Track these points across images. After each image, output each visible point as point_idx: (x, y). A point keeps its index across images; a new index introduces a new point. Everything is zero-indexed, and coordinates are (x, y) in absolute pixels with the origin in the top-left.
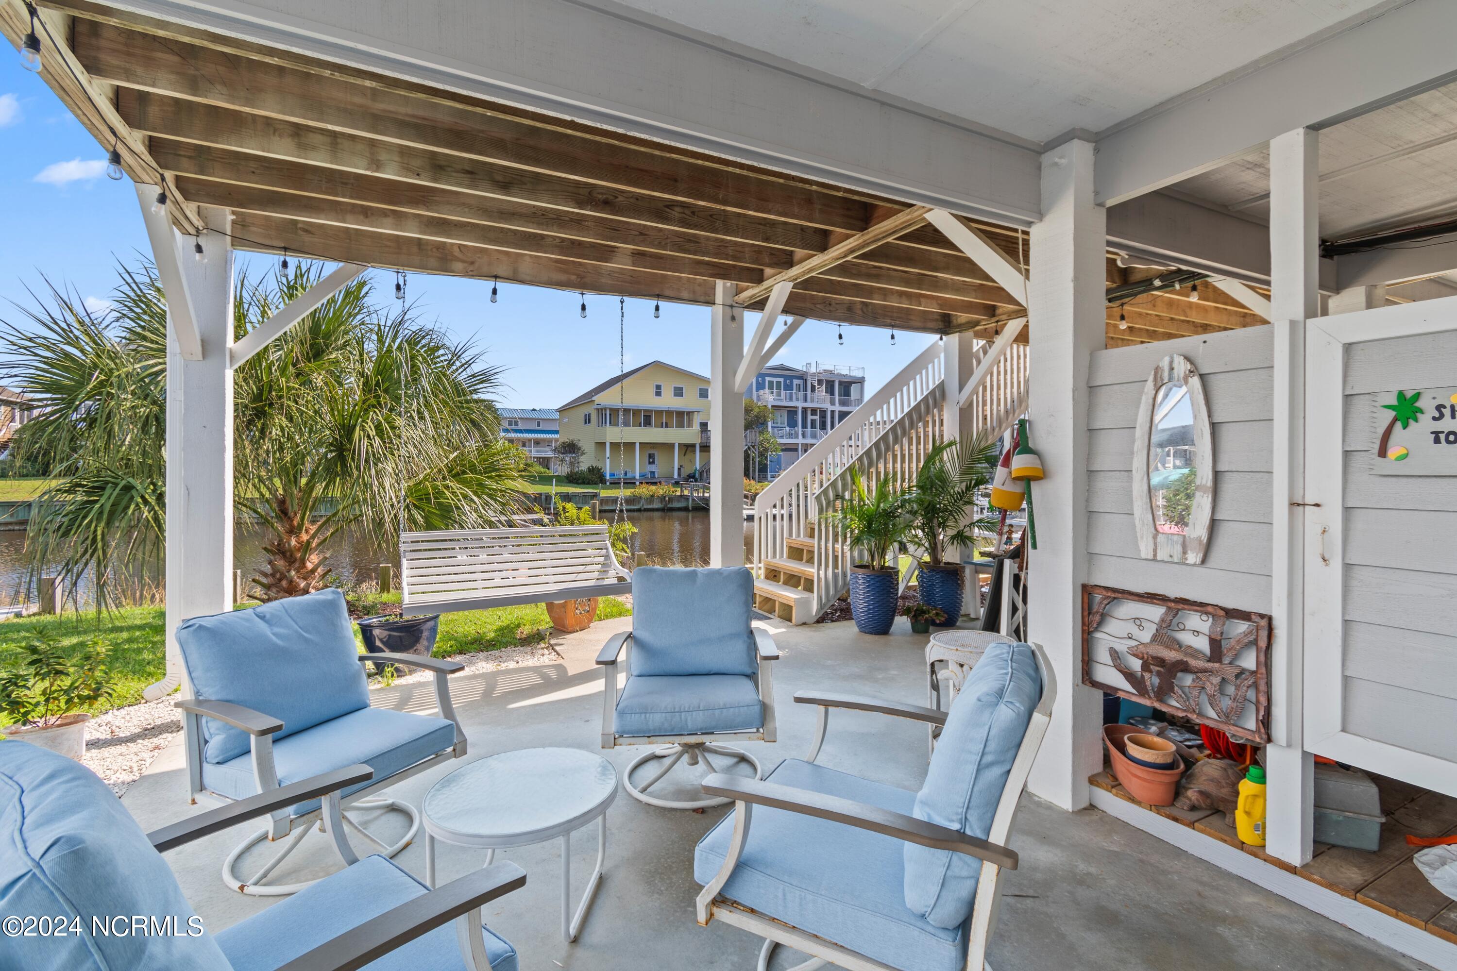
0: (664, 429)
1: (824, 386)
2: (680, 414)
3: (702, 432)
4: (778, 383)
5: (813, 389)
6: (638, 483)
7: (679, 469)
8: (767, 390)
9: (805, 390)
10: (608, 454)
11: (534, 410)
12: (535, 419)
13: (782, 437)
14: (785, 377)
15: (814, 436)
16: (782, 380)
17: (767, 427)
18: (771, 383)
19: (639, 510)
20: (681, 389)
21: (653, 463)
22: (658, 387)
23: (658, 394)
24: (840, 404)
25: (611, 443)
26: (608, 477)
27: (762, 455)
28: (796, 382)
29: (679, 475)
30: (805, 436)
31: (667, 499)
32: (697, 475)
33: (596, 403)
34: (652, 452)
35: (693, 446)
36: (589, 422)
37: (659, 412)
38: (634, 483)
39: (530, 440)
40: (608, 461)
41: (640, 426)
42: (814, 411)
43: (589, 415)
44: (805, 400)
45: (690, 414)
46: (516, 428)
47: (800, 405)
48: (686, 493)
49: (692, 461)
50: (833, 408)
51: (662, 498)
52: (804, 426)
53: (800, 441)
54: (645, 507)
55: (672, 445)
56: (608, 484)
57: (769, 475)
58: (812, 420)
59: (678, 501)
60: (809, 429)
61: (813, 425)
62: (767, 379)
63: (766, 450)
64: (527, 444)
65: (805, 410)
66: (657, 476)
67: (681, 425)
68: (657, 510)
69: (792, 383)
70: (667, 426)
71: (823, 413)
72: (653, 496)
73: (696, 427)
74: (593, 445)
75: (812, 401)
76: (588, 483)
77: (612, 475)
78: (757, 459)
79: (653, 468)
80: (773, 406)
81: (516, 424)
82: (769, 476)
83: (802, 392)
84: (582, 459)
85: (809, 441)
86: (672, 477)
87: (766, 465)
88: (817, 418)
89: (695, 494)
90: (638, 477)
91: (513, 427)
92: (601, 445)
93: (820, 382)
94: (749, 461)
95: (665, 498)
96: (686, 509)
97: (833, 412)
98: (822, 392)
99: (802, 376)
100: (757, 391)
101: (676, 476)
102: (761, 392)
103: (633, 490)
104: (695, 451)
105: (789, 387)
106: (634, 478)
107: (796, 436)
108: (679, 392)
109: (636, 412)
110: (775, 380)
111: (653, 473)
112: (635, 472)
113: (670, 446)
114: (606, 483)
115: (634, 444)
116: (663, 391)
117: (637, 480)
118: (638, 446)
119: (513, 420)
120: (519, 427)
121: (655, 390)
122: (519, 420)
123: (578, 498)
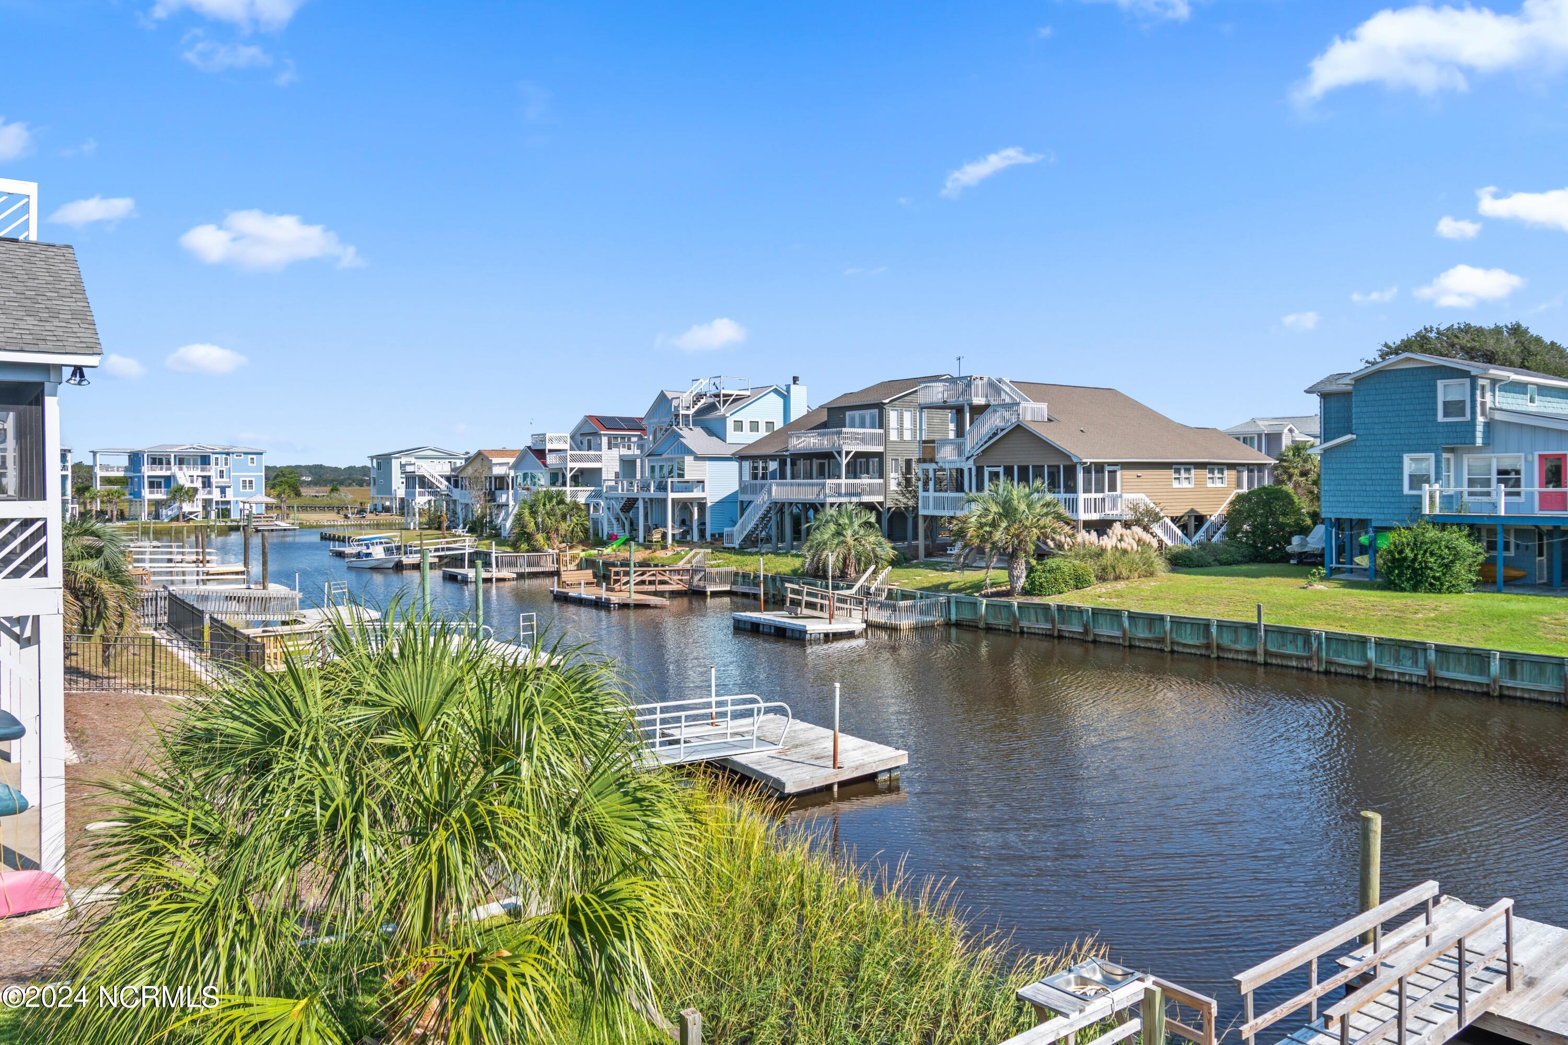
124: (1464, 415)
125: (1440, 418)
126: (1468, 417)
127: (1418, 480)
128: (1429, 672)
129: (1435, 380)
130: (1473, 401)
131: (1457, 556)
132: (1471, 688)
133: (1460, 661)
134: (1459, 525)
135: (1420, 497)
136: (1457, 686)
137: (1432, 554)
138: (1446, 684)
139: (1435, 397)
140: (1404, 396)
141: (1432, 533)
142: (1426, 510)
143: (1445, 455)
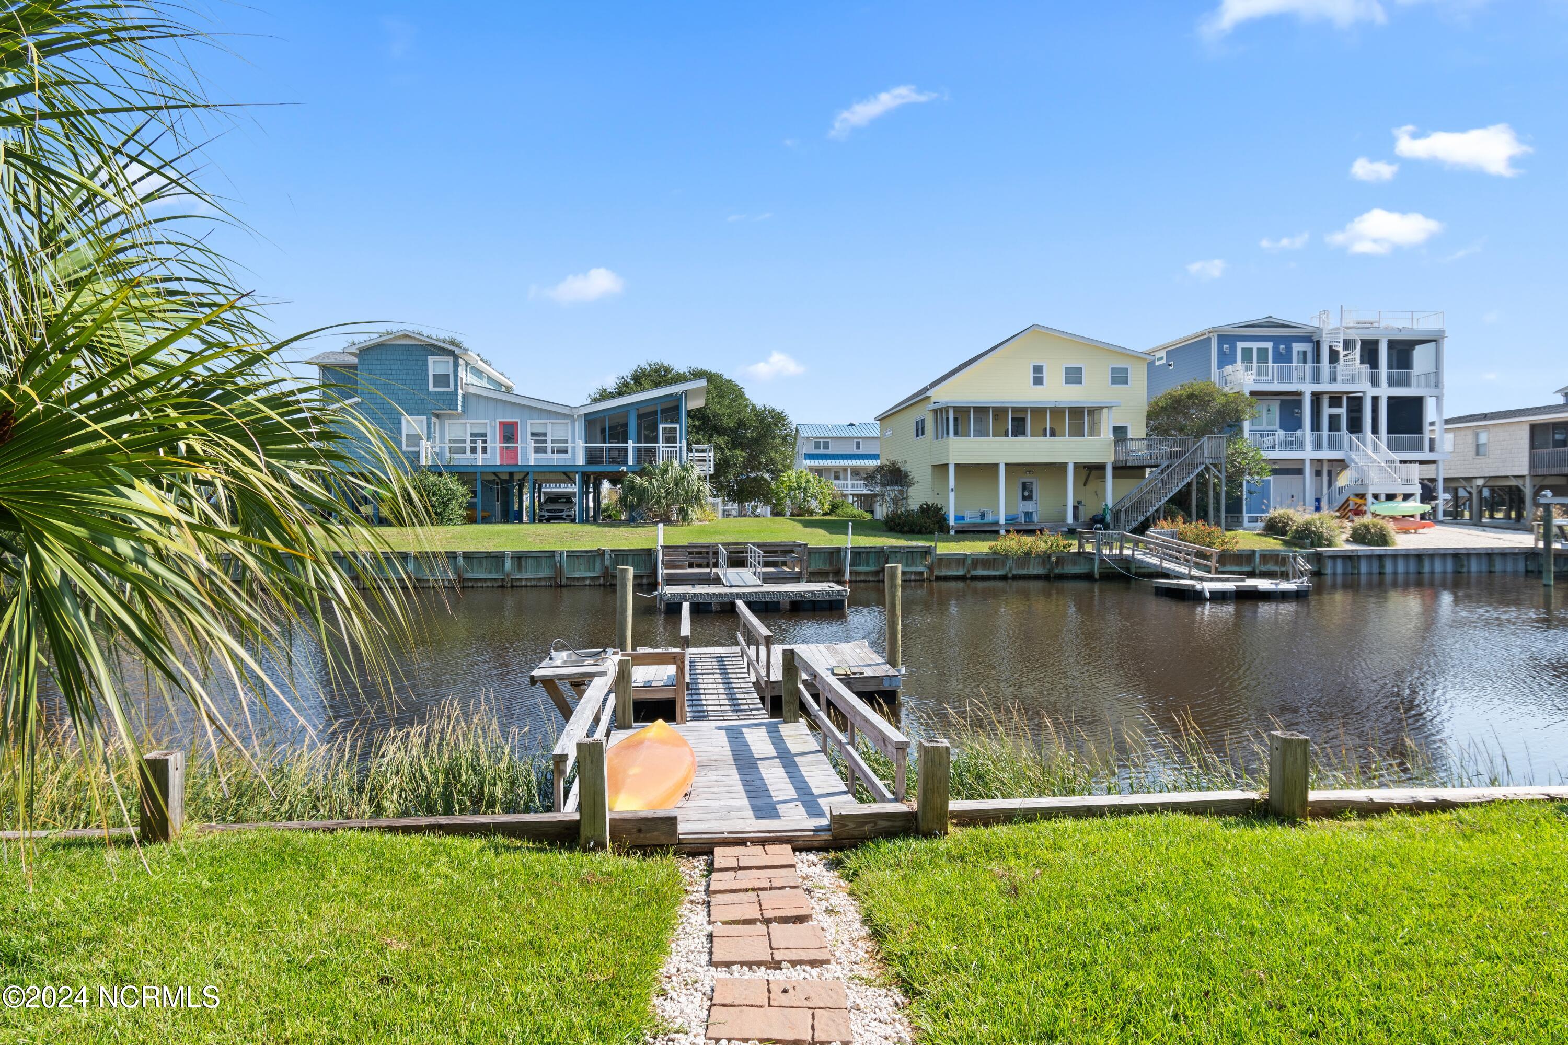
0: (1048, 440)
1: (1357, 350)
2: (1077, 413)
3: (1117, 442)
4: (1263, 353)
5: (1334, 356)
6: (1003, 532)
7: (1076, 508)
8: (1240, 365)
9: (1318, 361)
10: (952, 483)
11: (851, 425)
12: (854, 438)
13: (1272, 448)
14: (1276, 340)
15: (1333, 444)
16: (1269, 345)
17: (1241, 430)
18: (1247, 354)
19: (1004, 578)
20: (1079, 370)
21: (1030, 498)
22: (1038, 369)
23: (1038, 381)
24: (1391, 383)
25: (957, 465)
26: (952, 522)
27: (1234, 480)
28: (1297, 347)
29: (1076, 517)
30: (1317, 446)
31: (1054, 559)
32: (1108, 518)
33: (934, 401)
34: (1026, 479)
35: (1101, 467)
36: (923, 434)
37: (1039, 412)
38: (997, 532)
39: (845, 469)
40: (952, 496)
41: (1007, 435)
42: (1335, 400)
43: (923, 421)
44: (1316, 378)
45: (1094, 411)
46: (826, 451)
47: (1308, 388)
48: (1089, 548)
49: (1100, 494)
50: (1375, 391)
51: (1045, 557)
52: (1316, 426)
53: (1308, 454)
54: (1015, 572)
55: (1063, 467)
56: (952, 532)
57: (1246, 516)
58: (1331, 417)
59: (1075, 563)
60: (1325, 432)
61: (1334, 425)
62: (1240, 345)
63: (1240, 471)
64: (842, 476)
65: (1317, 397)
66: (1035, 519)
67: (1078, 431)
68: (1037, 577)
69: (1289, 350)
70: (1053, 434)
71: (1355, 400)
72: (1027, 554)
73: (1106, 434)
74: (929, 470)
75: (1333, 379)
76: (920, 532)
77: (959, 518)
78: (1224, 489)
79: (1029, 506)
80: (1253, 393)
81: (826, 446)
82: (1246, 520)
83: (1310, 364)
84: (912, 491)
85: (1326, 454)
86: (1063, 521)
87: (1240, 499)
88: (1343, 411)
89: (1106, 551)
90: (1002, 521)
91: (822, 451)
92: (941, 469)
93: (1348, 344)
94: (1207, 493)
95: (1049, 556)
96: (1088, 577)
97: (1375, 399)
98: (1352, 362)
99: (1312, 337)
100: (1220, 367)
101: (1070, 519)
102: (1229, 369)
103: (993, 543)
104: (1103, 477)
105: (1283, 357)
106: (997, 523)
107: (1298, 445)
108: (1074, 376)
109: (1000, 412)
110: (1255, 346)
111: (1028, 514)
112: (998, 514)
113: (1058, 469)
114: (948, 532)
115: (996, 465)
116: (1046, 375)
117: (1001, 526)
118: (1002, 469)
119: (822, 441)
120: (830, 451)
121: (1032, 374)
122: (830, 441)
123: (898, 555)
124: (449, 386)
125: (431, 388)
126: (452, 388)
127: (414, 439)
128: (459, 576)
129: (427, 356)
130: (456, 375)
131: (453, 495)
132: (490, 584)
133: (481, 563)
134: (451, 473)
135: (419, 452)
136: (480, 584)
137: (433, 495)
138: (471, 584)
139: (427, 370)
140: (402, 368)
141: (432, 479)
142: (423, 462)
143: (434, 419)
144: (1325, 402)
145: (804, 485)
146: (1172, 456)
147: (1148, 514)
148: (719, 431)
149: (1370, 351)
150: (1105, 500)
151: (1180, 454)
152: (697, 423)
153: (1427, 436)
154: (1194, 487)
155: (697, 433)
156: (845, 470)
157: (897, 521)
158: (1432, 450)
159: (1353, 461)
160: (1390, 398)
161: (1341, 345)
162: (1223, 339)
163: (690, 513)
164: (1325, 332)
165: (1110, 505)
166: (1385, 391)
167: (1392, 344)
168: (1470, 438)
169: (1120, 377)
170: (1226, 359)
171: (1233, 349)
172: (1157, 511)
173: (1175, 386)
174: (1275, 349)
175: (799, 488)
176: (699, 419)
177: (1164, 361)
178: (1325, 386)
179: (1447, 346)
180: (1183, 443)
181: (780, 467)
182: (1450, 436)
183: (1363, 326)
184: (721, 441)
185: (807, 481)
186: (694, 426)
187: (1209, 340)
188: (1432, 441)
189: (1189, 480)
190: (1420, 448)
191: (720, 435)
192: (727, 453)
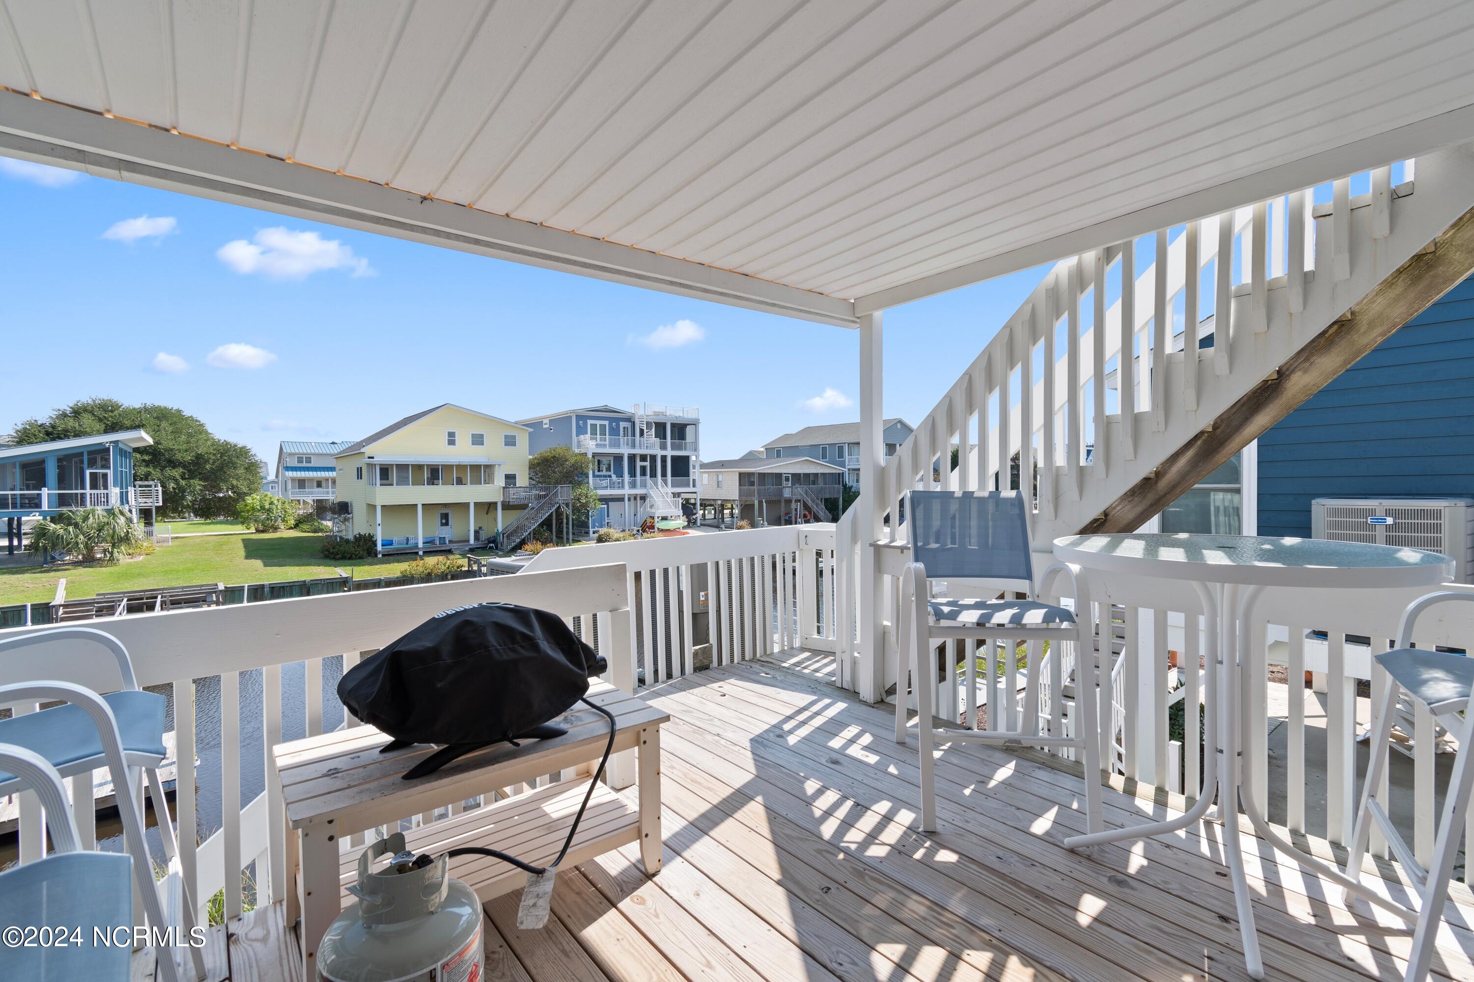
0: (455, 487)
1: (653, 429)
2: (476, 468)
3: (507, 486)
4: (603, 427)
5: (642, 433)
6: (421, 553)
7: (477, 532)
8: (588, 436)
9: (634, 435)
10: (379, 519)
11: (333, 443)
13: (606, 488)
14: (611, 420)
15: (644, 485)
16: (606, 423)
17: (587, 478)
18: (594, 427)
20: (482, 436)
21: (447, 524)
22: (451, 435)
23: (452, 442)
24: (673, 449)
25: (383, 507)
26: (379, 548)
28: (622, 424)
29: (477, 538)
30: (633, 485)
31: (449, 576)
32: (499, 539)
33: (367, 455)
34: (444, 511)
35: (495, 503)
36: (361, 478)
37: (448, 468)
38: (417, 553)
40: (379, 529)
41: (423, 484)
42: (643, 458)
43: (361, 468)
44: (633, 446)
45: (489, 468)
46: (308, 465)
47: (625, 451)
48: (475, 567)
49: (493, 522)
50: (664, 453)
51: (443, 576)
52: (632, 474)
53: (627, 491)
55: (467, 505)
56: (380, 556)
57: (591, 530)
58: (640, 468)
60: (637, 478)
61: (643, 473)
62: (590, 422)
63: (584, 505)
64: (323, 484)
66: (447, 542)
67: (477, 481)
69: (618, 426)
71: (653, 458)
72: (429, 575)
73: (500, 481)
74: (365, 506)
75: (641, 446)
76: (350, 558)
77: (386, 544)
79: (442, 532)
80: (593, 455)
81: (309, 460)
82: (591, 532)
83: (630, 438)
84: (350, 523)
85: (639, 491)
86: (468, 541)
87: (585, 521)
88: (647, 464)
90: (421, 545)
91: (304, 465)
92: (371, 508)
93: (649, 425)
95: (446, 575)
97: (664, 458)
98: (651, 437)
99: (630, 420)
100: (577, 436)
101: (472, 541)
102: (582, 437)
103: (405, 567)
104: (496, 509)
105: (615, 432)
106: (416, 546)
107: (622, 485)
108: (478, 440)
109: (419, 467)
110: (598, 423)
111: (441, 539)
112: (416, 538)
113: (464, 507)
114: (376, 556)
115: (415, 506)
116: (457, 438)
117: (419, 549)
118: (420, 508)
119: (304, 456)
120: (312, 465)
121: (447, 438)
122: (312, 456)
123: (320, 586)
144: (638, 459)
145: (267, 507)
146: (540, 497)
147: (523, 537)
148: (173, 463)
149: (660, 429)
150: (497, 527)
151: (545, 496)
152: (146, 458)
153: (691, 478)
154: (554, 517)
155: (147, 466)
156: (327, 480)
157: (331, 550)
158: (694, 486)
159: (650, 495)
160: (672, 456)
161: (645, 426)
162: (579, 417)
163: (116, 554)
164: (636, 417)
165: (500, 530)
166: (669, 453)
167: (673, 425)
168: (715, 478)
169: (510, 441)
170: (581, 431)
171: (585, 424)
172: (529, 534)
173: (545, 448)
174: (610, 424)
175: (262, 507)
176: (148, 453)
177: (547, 426)
178: (637, 451)
179: (701, 427)
180: (546, 489)
181: (245, 490)
182: (705, 476)
183: (657, 414)
184: (176, 473)
185: (271, 503)
186: (144, 460)
187: (570, 417)
188: (694, 480)
189: (551, 512)
190: (688, 485)
191: (174, 467)
192: (183, 483)
